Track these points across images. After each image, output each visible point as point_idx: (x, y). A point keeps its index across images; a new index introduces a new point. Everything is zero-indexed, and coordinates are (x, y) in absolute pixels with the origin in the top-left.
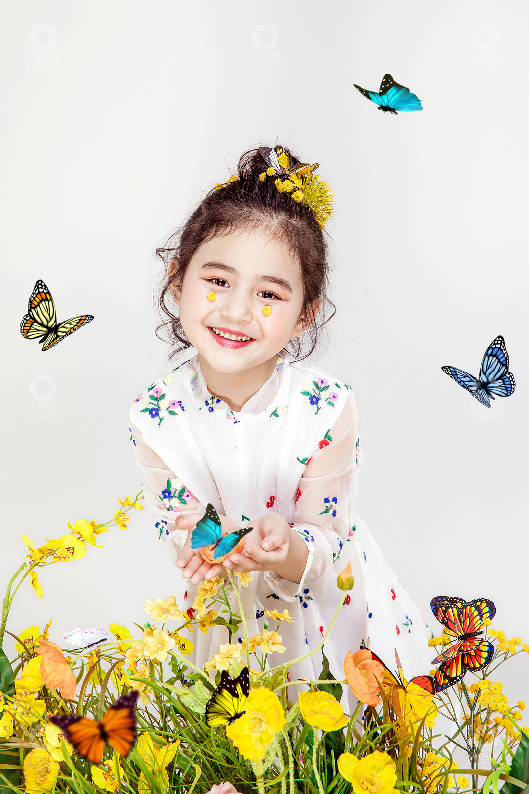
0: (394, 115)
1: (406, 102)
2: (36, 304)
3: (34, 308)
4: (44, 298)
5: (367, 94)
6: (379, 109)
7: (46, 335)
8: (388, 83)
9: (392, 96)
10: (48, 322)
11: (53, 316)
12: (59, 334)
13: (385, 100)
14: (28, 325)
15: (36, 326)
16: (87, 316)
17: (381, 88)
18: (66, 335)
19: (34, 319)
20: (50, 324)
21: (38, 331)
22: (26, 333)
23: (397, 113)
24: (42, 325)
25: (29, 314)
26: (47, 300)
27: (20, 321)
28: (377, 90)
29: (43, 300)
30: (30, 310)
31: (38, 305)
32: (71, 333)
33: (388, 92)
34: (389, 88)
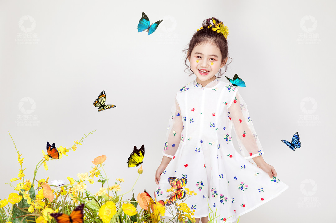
1: (241, 84)
4: (103, 96)
5: (229, 79)
6: (232, 84)
7: (101, 107)
8: (236, 77)
9: (237, 81)
11: (104, 102)
12: (104, 108)
13: (234, 82)
14: (96, 102)
15: (98, 103)
17: (233, 78)
20: (103, 104)
23: (237, 87)
24: (100, 104)
30: (98, 99)
32: (107, 109)
34: (236, 79)
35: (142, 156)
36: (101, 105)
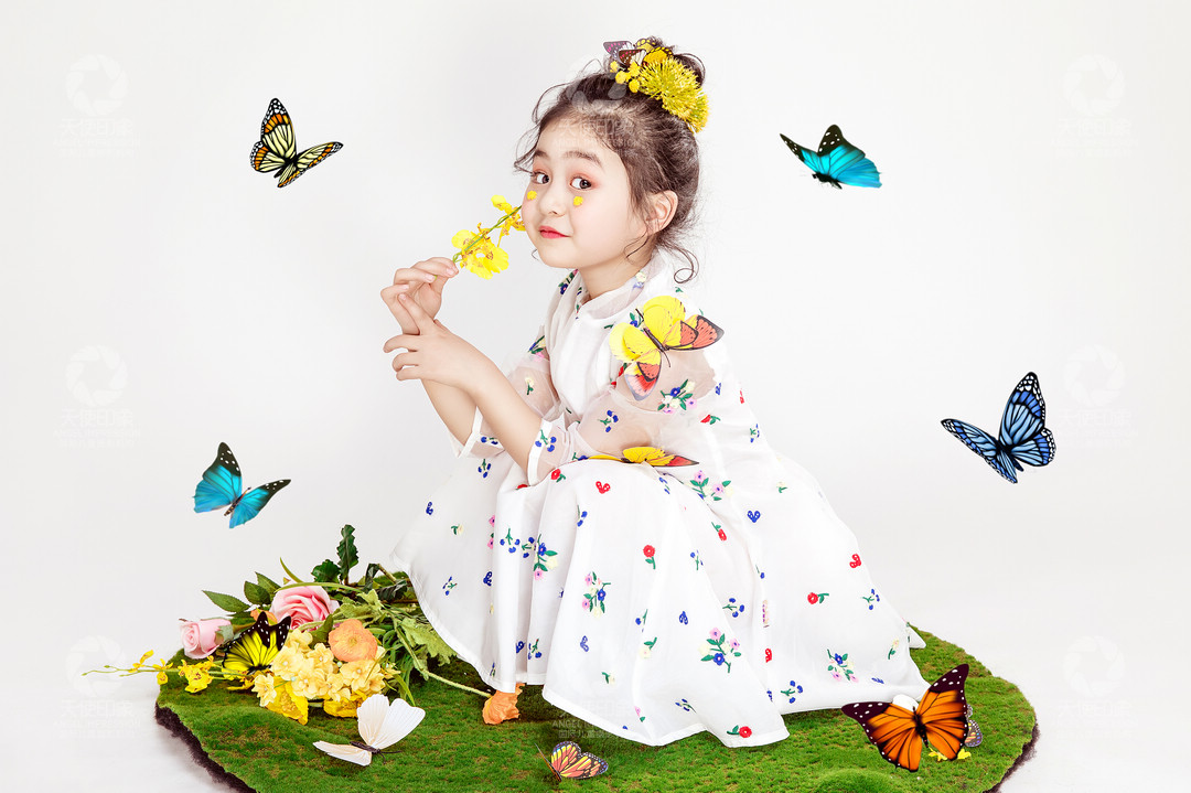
0: (835, 189)
1: (857, 172)
2: (271, 128)
3: (268, 134)
4: (280, 121)
5: (799, 151)
6: (814, 176)
7: (283, 168)
8: (833, 138)
9: (837, 161)
10: (285, 152)
11: (292, 144)
12: (300, 166)
13: (825, 165)
14: (260, 155)
15: (270, 156)
16: (334, 143)
17: (821, 146)
18: (308, 167)
19: (268, 147)
20: (288, 154)
21: (273, 162)
22: (257, 164)
23: (840, 187)
24: (278, 155)
25: (262, 141)
26: (284, 123)
27: (251, 150)
28: (815, 148)
29: (279, 124)
30: (263, 137)
31: (273, 130)
32: (314, 165)
33: (832, 154)
34: (834, 147)
35: (276, 649)
36: (283, 158)
